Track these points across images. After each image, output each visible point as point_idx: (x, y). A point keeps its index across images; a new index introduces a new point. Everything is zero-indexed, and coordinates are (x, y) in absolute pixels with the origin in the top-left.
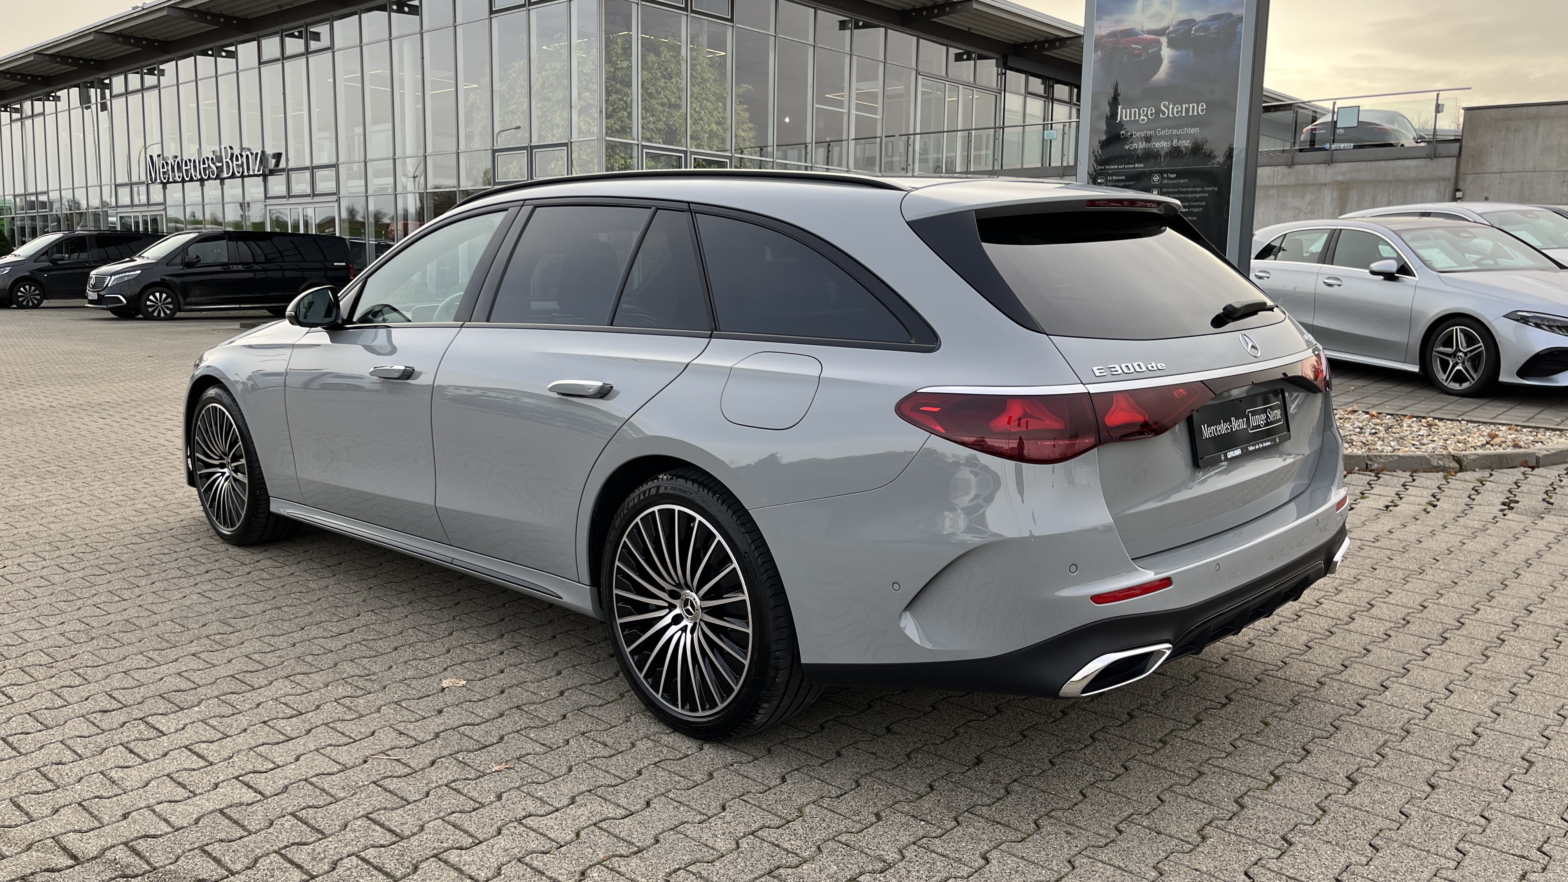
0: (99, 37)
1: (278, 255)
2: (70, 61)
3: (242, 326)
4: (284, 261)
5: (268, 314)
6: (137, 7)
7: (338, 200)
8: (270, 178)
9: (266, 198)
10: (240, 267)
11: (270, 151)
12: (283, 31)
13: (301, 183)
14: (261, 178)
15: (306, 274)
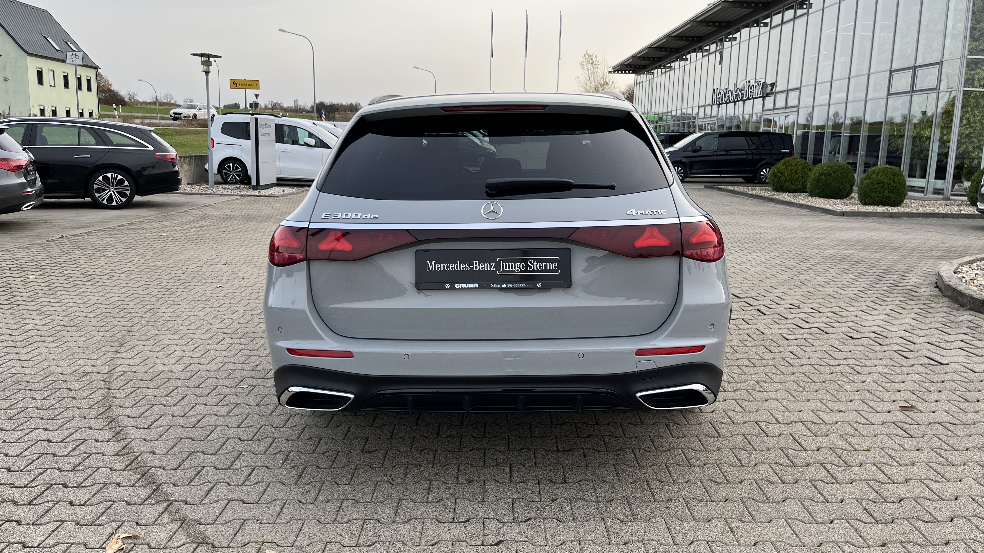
0: (693, 23)
1: (761, 145)
2: (684, 38)
3: (706, 187)
4: (764, 149)
5: (743, 181)
6: (710, 4)
7: (798, 111)
8: (767, 98)
9: (763, 110)
10: (724, 153)
11: (769, 82)
12: (784, 7)
13: (781, 101)
14: (761, 99)
15: (763, 157)
